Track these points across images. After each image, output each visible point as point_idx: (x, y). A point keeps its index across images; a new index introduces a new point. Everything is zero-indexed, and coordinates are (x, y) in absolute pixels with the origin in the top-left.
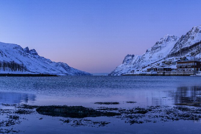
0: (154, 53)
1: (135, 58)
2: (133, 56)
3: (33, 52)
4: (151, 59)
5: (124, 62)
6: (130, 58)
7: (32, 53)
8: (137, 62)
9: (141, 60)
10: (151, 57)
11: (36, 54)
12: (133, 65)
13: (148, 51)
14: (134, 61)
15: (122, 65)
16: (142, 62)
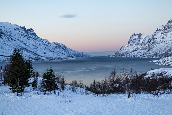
0: (166, 33)
1: (143, 37)
2: (140, 35)
3: (31, 33)
4: (164, 40)
5: (130, 42)
6: (137, 37)
7: (29, 33)
8: (145, 42)
9: (152, 41)
10: (163, 38)
11: (35, 34)
12: (140, 46)
13: (158, 30)
14: (141, 41)
15: (127, 45)
16: (153, 43)
